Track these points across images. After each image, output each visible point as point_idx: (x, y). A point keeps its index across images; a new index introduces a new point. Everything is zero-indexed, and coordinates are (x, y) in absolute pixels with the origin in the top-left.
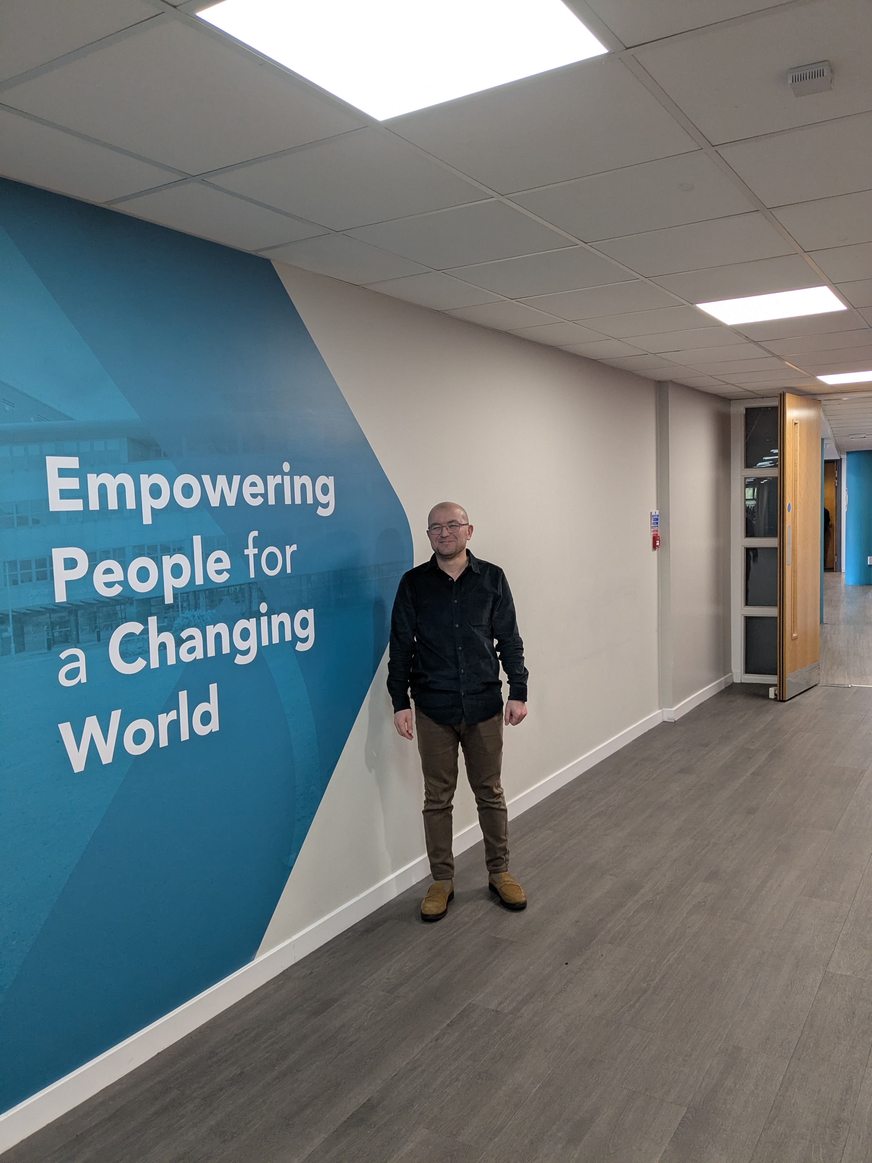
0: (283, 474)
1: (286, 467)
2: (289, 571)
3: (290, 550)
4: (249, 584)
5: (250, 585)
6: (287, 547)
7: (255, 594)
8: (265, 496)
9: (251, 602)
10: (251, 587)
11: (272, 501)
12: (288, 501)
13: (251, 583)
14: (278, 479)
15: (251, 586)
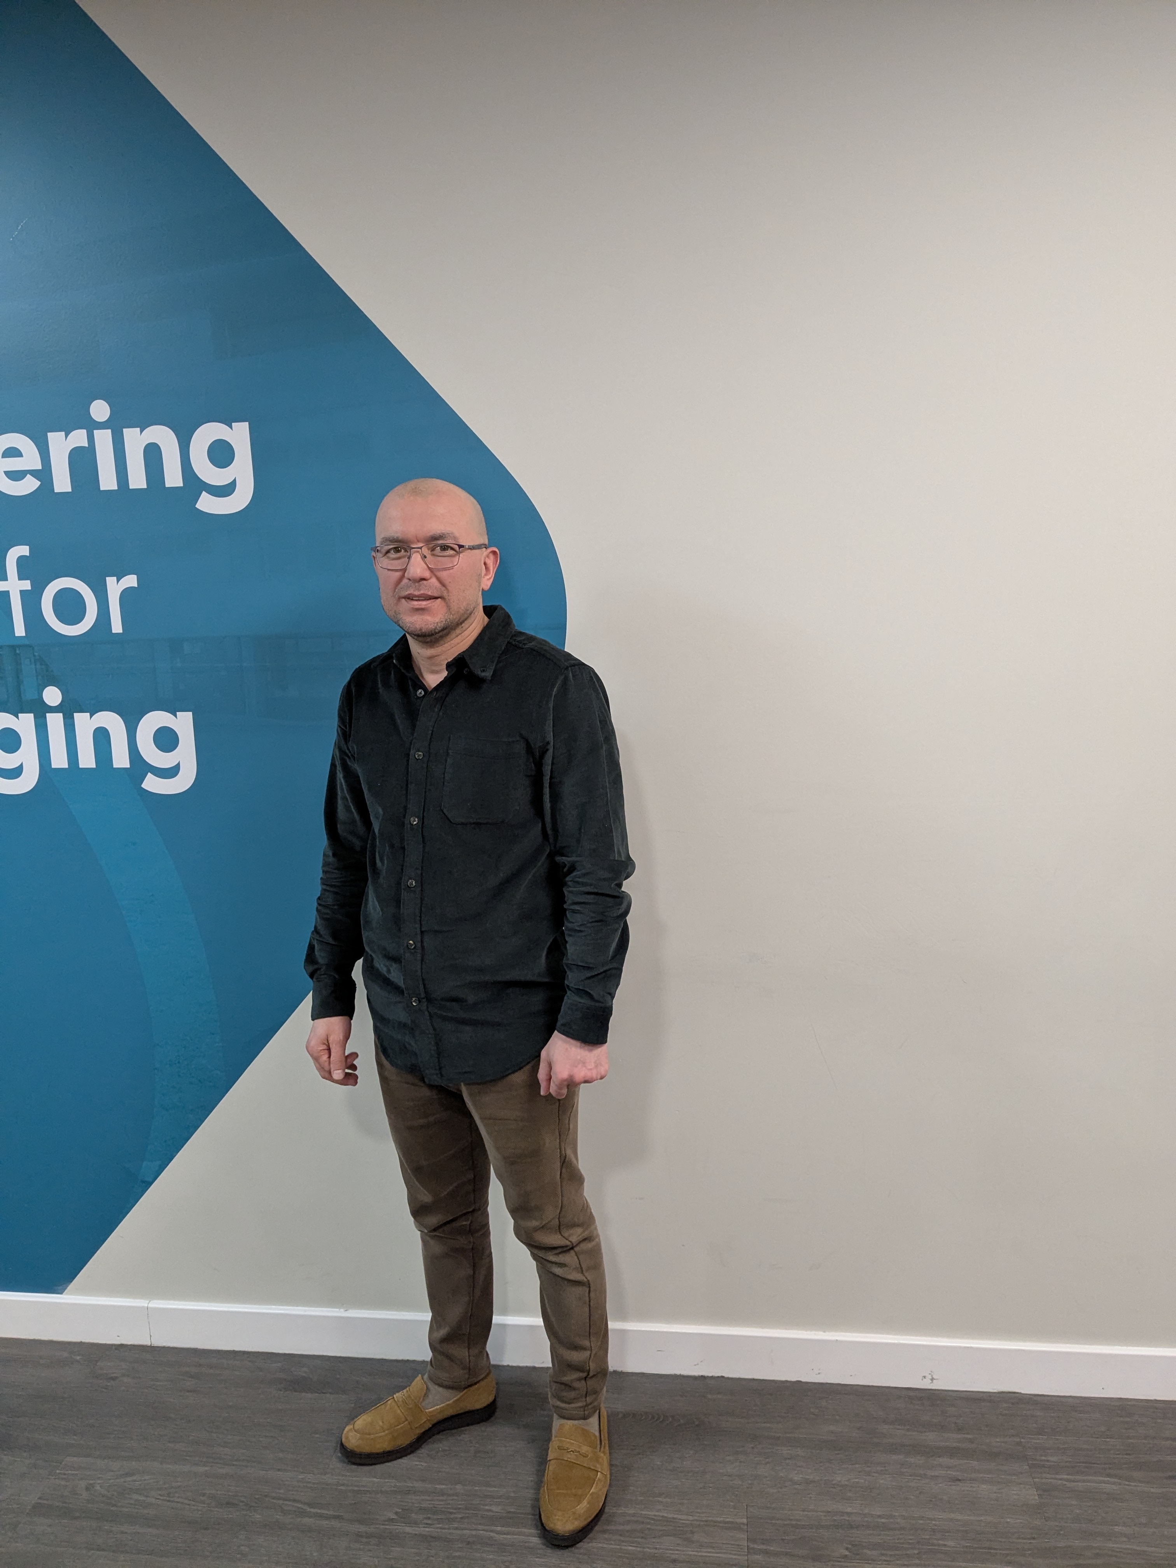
0: (91, 426)
1: (100, 410)
2: (117, 627)
3: (115, 587)
4: (13, 647)
5: (15, 650)
6: (111, 581)
7: (28, 668)
8: (44, 474)
9: (19, 682)
10: (19, 654)
11: (62, 483)
12: (108, 481)
13: (20, 646)
14: (79, 438)
15: (18, 652)
